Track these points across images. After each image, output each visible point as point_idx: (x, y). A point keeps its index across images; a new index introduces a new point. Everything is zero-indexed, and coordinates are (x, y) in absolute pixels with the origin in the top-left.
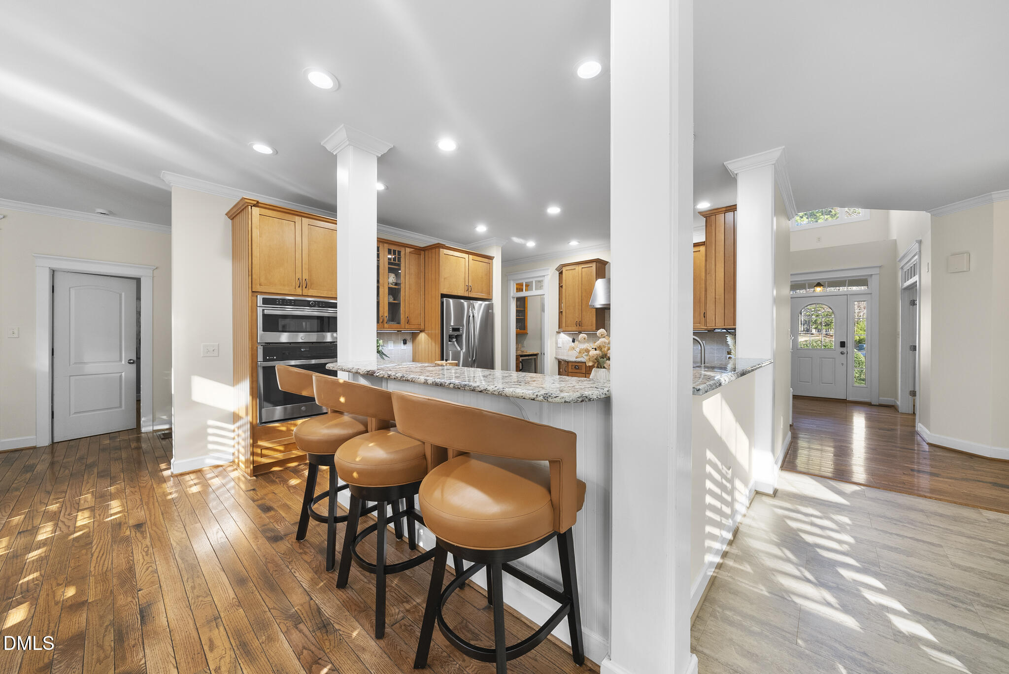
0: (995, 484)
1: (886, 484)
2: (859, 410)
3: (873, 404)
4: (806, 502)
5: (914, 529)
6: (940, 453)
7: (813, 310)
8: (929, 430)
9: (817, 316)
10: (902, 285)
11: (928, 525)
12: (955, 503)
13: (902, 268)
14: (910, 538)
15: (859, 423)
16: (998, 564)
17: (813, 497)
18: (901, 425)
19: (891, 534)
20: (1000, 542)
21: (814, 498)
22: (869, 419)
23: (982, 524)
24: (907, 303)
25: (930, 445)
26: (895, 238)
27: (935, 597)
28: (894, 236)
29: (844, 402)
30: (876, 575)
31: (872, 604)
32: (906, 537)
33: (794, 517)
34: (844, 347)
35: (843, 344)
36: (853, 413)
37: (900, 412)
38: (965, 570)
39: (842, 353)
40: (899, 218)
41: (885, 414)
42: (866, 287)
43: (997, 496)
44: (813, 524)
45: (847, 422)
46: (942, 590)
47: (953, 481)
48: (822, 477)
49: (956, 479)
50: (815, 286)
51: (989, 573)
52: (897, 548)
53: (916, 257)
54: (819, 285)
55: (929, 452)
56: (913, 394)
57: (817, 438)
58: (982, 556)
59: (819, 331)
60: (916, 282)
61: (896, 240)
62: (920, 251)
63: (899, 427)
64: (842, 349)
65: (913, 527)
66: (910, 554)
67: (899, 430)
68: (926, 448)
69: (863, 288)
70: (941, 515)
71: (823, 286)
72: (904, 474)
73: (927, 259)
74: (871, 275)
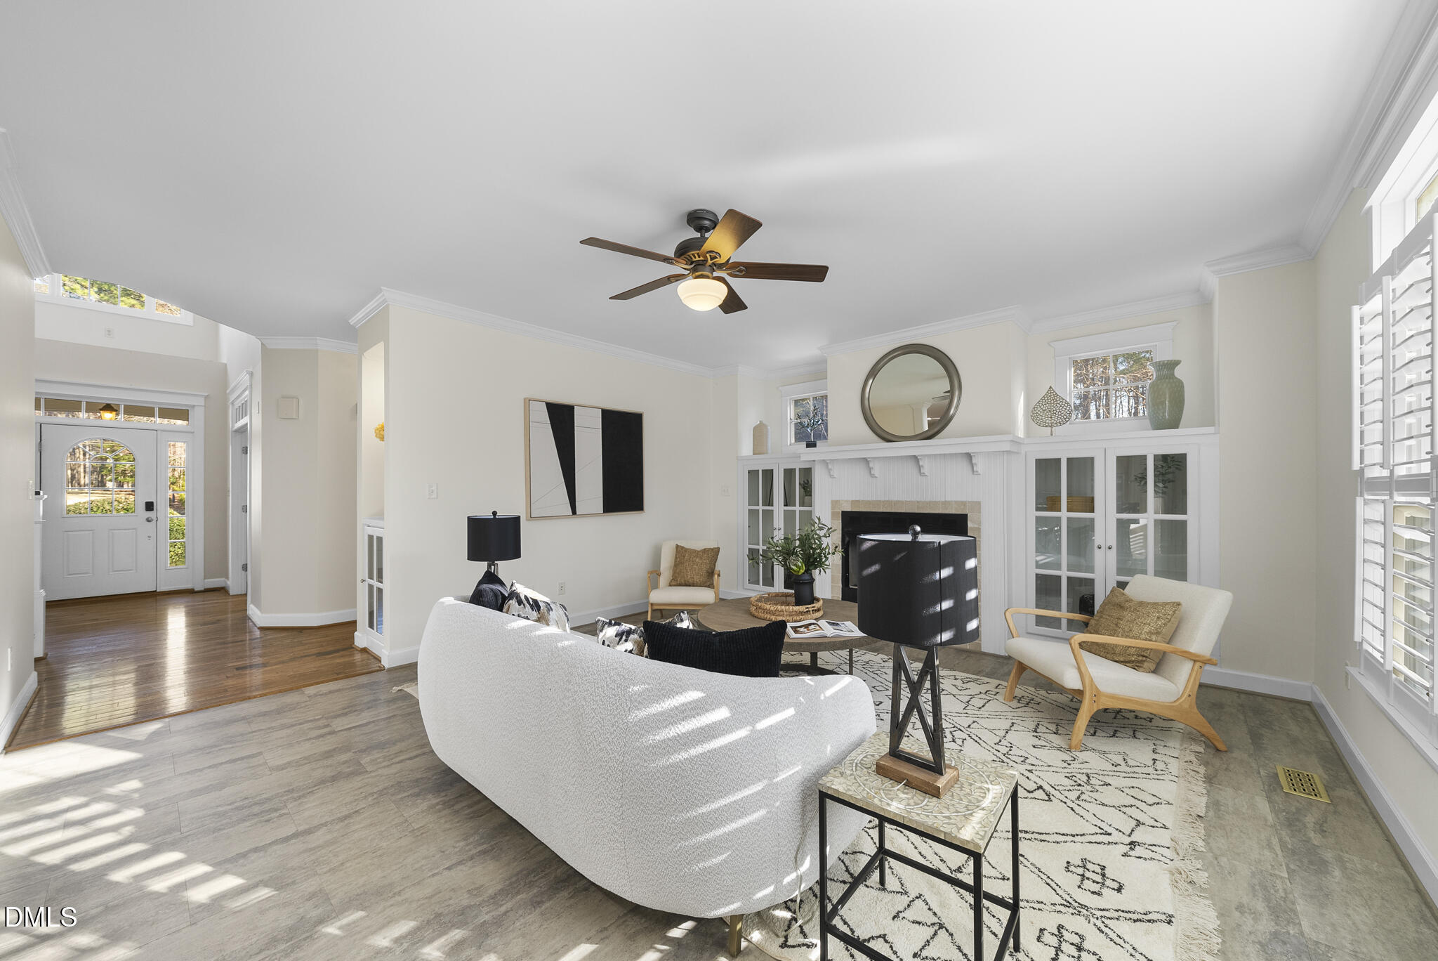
0: (320, 654)
1: (204, 701)
2: (174, 604)
3: (196, 590)
4: (60, 791)
5: (232, 747)
6: (271, 635)
7: (108, 449)
8: (260, 611)
9: (116, 460)
10: (233, 427)
11: (250, 733)
12: (280, 692)
13: (232, 403)
14: (226, 763)
15: (177, 623)
16: (313, 743)
17: (75, 774)
18: (233, 612)
19: (201, 770)
20: (317, 717)
21: (77, 776)
22: (190, 614)
23: (303, 705)
24: (239, 450)
25: (261, 629)
26: (225, 362)
27: (248, 824)
28: (224, 360)
29: (153, 595)
30: (172, 846)
31: (163, 895)
32: (221, 764)
33: (26, 832)
34: (152, 510)
35: (149, 506)
36: (166, 610)
37: (231, 594)
38: (283, 769)
39: (148, 520)
40: (229, 335)
41: (213, 601)
42: (185, 423)
43: (320, 667)
44: (67, 825)
45: (157, 626)
46: (256, 809)
47: (281, 665)
48: (96, 731)
49: (283, 662)
50: (101, 410)
51: (305, 758)
52: (208, 786)
53: (247, 393)
54: (108, 408)
55: (261, 638)
56: (245, 568)
57: (95, 666)
58: (299, 743)
59: (120, 485)
60: (247, 424)
61: (226, 364)
62: (251, 385)
63: (230, 615)
64: (149, 514)
65: (231, 746)
66: (221, 786)
67: (230, 619)
68: (257, 633)
69: (179, 422)
70: (265, 714)
71: (116, 411)
72: (227, 677)
73: (257, 398)
74: (194, 406)
